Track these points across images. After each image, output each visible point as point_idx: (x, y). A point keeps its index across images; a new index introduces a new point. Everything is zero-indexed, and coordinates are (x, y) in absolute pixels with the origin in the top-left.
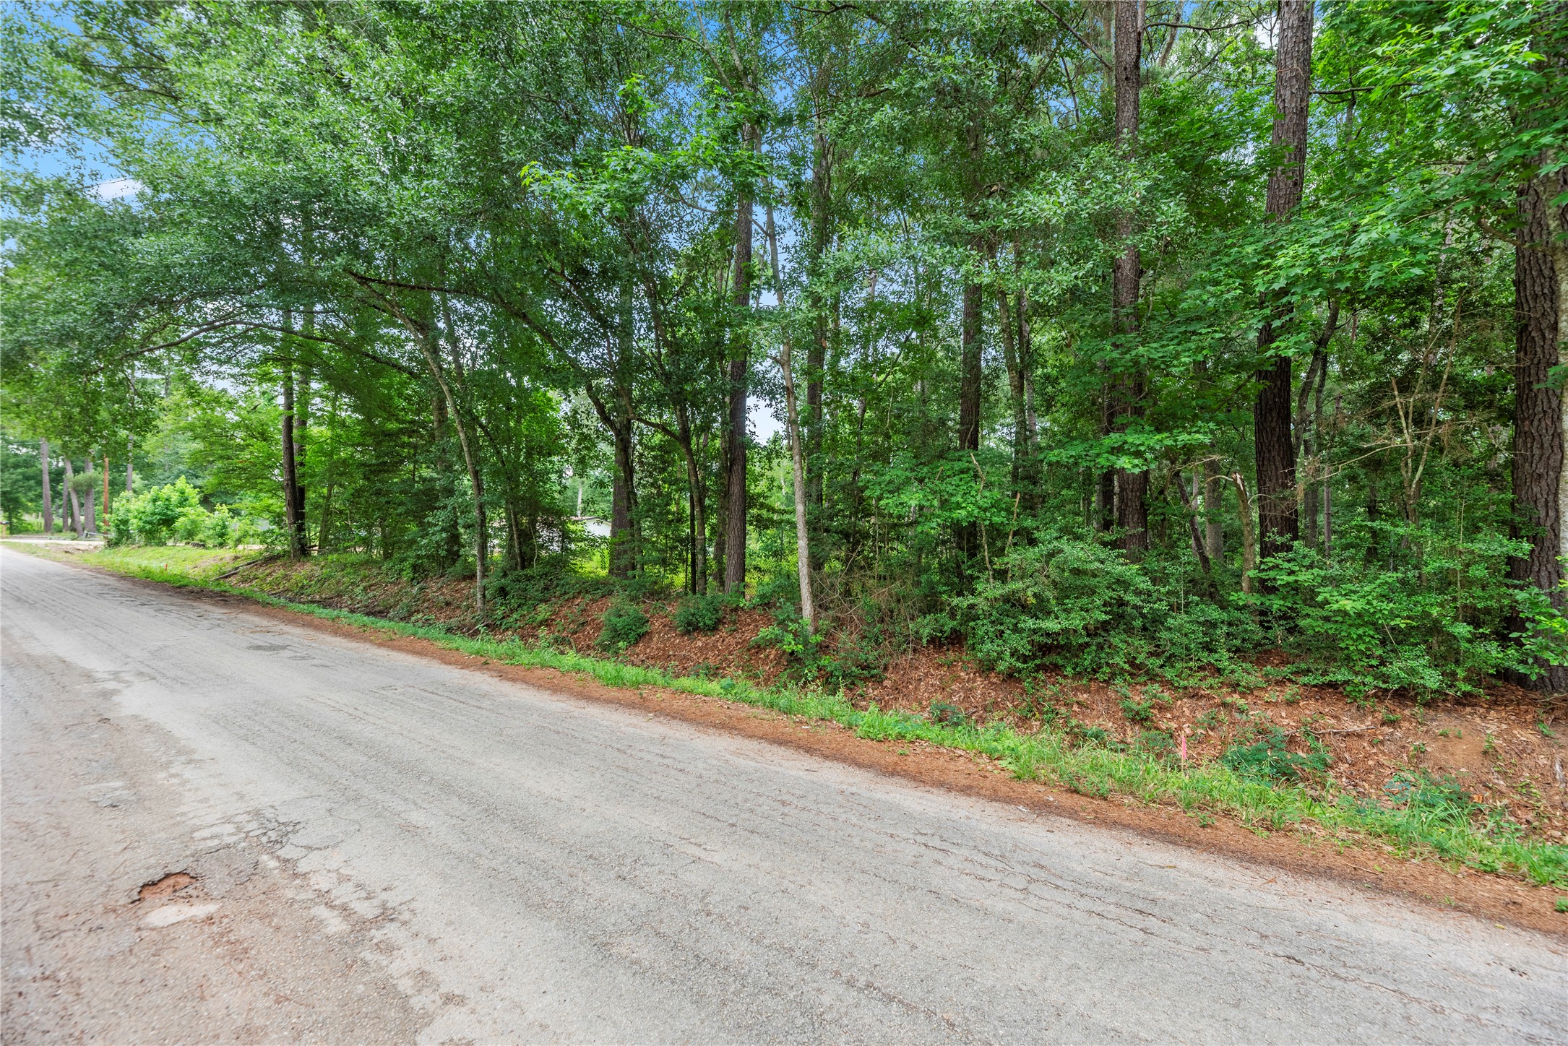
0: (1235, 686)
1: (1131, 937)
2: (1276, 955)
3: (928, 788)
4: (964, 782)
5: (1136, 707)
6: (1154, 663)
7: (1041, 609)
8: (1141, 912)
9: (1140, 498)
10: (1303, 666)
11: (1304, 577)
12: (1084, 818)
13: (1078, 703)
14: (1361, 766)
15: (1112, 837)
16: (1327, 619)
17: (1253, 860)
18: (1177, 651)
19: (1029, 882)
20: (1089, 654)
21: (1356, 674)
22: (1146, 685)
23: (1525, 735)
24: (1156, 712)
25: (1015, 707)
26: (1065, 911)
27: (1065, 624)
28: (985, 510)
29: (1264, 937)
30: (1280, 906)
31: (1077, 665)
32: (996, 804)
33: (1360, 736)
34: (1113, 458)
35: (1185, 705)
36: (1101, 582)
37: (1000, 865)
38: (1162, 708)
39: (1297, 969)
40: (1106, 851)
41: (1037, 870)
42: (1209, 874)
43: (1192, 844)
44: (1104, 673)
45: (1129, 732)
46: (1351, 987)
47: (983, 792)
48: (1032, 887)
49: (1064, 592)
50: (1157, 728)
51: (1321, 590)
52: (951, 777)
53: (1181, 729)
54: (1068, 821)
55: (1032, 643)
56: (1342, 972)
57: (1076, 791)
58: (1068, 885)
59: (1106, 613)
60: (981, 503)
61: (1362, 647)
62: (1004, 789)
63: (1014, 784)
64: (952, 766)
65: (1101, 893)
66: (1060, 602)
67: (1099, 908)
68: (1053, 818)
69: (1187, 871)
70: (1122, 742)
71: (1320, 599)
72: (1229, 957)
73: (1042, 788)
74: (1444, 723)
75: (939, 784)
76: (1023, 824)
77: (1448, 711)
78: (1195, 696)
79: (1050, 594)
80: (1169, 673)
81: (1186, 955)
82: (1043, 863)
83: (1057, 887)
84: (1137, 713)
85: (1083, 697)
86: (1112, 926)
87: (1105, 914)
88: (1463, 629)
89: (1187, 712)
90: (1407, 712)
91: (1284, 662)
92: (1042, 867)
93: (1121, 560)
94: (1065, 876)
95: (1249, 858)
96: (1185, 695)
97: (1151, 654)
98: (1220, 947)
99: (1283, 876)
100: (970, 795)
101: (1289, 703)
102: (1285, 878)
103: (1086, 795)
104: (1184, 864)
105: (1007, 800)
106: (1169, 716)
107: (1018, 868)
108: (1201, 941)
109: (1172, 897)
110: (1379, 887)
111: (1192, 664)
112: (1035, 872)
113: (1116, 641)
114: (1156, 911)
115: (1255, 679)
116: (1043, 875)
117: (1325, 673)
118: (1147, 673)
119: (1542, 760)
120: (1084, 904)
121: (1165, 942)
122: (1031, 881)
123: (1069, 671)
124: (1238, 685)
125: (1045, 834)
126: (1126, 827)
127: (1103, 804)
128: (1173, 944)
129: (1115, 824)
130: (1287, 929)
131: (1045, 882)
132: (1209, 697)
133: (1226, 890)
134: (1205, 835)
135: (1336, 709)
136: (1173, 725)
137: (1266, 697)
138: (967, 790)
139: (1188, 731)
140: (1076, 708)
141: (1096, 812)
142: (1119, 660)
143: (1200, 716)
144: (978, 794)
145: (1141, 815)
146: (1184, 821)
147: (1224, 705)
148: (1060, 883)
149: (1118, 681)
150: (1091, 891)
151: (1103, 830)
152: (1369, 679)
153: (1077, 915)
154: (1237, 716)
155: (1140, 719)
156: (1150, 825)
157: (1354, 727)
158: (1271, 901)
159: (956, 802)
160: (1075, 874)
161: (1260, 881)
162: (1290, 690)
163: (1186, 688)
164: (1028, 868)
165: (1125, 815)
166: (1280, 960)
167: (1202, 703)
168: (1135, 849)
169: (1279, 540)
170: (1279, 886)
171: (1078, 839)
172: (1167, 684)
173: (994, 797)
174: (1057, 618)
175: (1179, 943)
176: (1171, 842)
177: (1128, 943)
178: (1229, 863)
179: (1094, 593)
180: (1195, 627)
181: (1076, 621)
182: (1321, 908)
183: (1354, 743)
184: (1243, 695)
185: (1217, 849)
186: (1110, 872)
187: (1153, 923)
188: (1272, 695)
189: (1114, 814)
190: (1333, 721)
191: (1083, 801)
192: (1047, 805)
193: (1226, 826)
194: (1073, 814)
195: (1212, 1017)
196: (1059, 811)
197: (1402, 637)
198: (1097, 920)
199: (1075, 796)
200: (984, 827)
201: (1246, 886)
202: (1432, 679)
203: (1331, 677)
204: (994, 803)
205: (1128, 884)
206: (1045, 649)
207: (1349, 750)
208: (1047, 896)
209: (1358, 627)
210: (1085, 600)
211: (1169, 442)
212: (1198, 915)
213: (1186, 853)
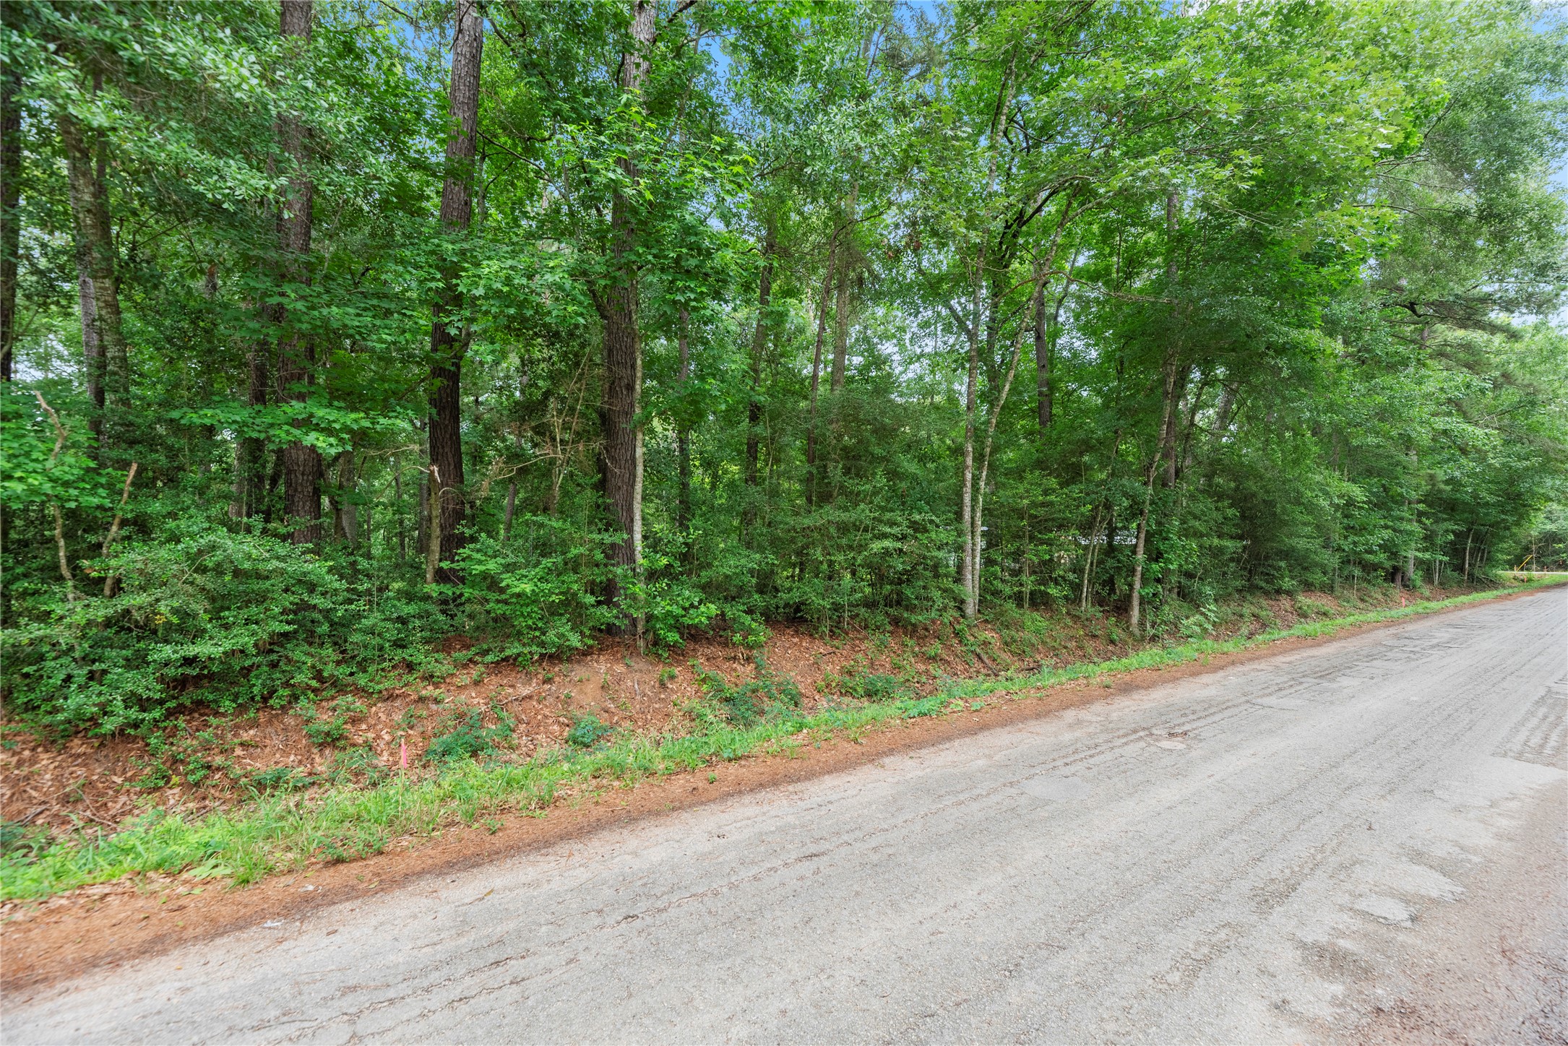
0: (429, 678)
1: (509, 1000)
2: (619, 923)
3: (60, 986)
4: (144, 935)
5: (326, 728)
6: (341, 672)
7: (185, 628)
8: (497, 963)
9: (313, 483)
10: (485, 647)
11: (492, 566)
12: (366, 892)
13: (242, 744)
14: (534, 723)
15: (412, 895)
16: (506, 602)
17: (548, 844)
18: (369, 654)
19: (352, 1022)
20: (257, 677)
21: (524, 645)
22: (333, 698)
23: (620, 668)
24: (349, 726)
25: (130, 780)
26: (422, 1027)
27: (227, 645)
28: (66, 484)
29: (600, 912)
30: (589, 875)
31: (236, 696)
32: (225, 939)
33: (530, 697)
34: (297, 432)
35: (380, 709)
36: (277, 583)
37: (292, 1030)
38: (354, 721)
39: (638, 924)
40: (415, 917)
41: (350, 998)
42: (523, 879)
43: (494, 856)
44: (280, 698)
45: (318, 759)
46: (673, 912)
47: (190, 932)
48: (360, 1027)
49: (218, 603)
50: (354, 745)
51: (504, 576)
52: (110, 941)
53: (379, 737)
54: (348, 905)
55: (161, 679)
56: (660, 904)
57: (339, 861)
58: (403, 989)
59: (288, 623)
60: (57, 472)
61: (530, 622)
62: (226, 911)
63: (243, 895)
64: (97, 920)
65: (445, 971)
66: (216, 615)
67: (456, 992)
68: (324, 912)
69: (505, 888)
70: (310, 774)
71: (503, 584)
72: (594, 952)
73: (289, 879)
74: (579, 672)
75: (89, 964)
76: (285, 945)
77: (579, 662)
78: (391, 697)
79: (199, 607)
80: (362, 680)
81: (565, 977)
82: (351, 983)
83: (391, 1001)
84: (328, 734)
85: (247, 735)
86: (482, 1002)
87: (466, 994)
88: (590, 599)
89: (383, 717)
90: (557, 669)
91: (468, 647)
92: (354, 989)
93: (308, 557)
94: (390, 980)
95: (543, 844)
96: (379, 699)
97: (338, 663)
98: (581, 948)
99: (576, 846)
100: (164, 952)
101: (476, 683)
102: (576, 847)
103: (354, 860)
104: (498, 882)
105: (240, 924)
106: (364, 727)
107: (323, 1014)
108: (565, 954)
109: (511, 925)
110: (630, 818)
111: (386, 664)
112: (349, 1004)
113: (298, 655)
114: (510, 951)
115: (444, 668)
116: (362, 998)
117: (502, 650)
118: (334, 685)
119: (630, 684)
120: (436, 1000)
121: (539, 979)
122: (353, 1018)
123: (227, 705)
124: (432, 676)
125: (326, 941)
126: (420, 874)
127: (382, 860)
128: (547, 976)
129: (408, 877)
130: (607, 893)
131: (373, 1007)
132: (405, 696)
133: (546, 887)
134: (498, 841)
135: (511, 678)
136: (371, 735)
137: (457, 681)
138: (155, 947)
139: (387, 737)
140: (239, 751)
141: (378, 875)
142: (300, 678)
143: (398, 717)
144: (181, 941)
145: (432, 853)
146: (473, 836)
147: (421, 700)
148: (391, 994)
149: (303, 702)
150: (434, 977)
151: (397, 893)
152: (534, 648)
153: (439, 1019)
154: (434, 707)
155: (332, 741)
156: (446, 857)
157: (525, 691)
158: (582, 875)
159: (141, 978)
160: (402, 968)
161: (563, 861)
162: (475, 672)
163: (380, 692)
164: (336, 1003)
165: (413, 861)
166: (623, 925)
167: (397, 703)
168: (443, 894)
169: (468, 532)
170: (577, 858)
171: (374, 922)
172: (361, 692)
173: (215, 930)
174: (211, 638)
175: (550, 971)
176: (473, 866)
177: (512, 1009)
178: (531, 858)
179: (265, 599)
180: (389, 625)
181: (244, 638)
182: (613, 858)
183: (526, 704)
184: (437, 686)
185: (514, 850)
186: (436, 939)
187: (516, 967)
188: (463, 678)
189: (400, 866)
190: (511, 690)
191: (355, 868)
192: (307, 899)
193: (510, 821)
194: (351, 893)
195: (624, 1023)
196: (328, 898)
197: (553, 610)
198: (463, 1008)
199: (341, 867)
200: (224, 988)
201: (556, 873)
202: (575, 640)
203: (508, 652)
204: (218, 941)
205: (463, 940)
206: (181, 683)
207: (524, 711)
208: (389, 1024)
209: (528, 605)
210: (254, 609)
211: (366, 423)
212: (544, 929)
213: (491, 869)
